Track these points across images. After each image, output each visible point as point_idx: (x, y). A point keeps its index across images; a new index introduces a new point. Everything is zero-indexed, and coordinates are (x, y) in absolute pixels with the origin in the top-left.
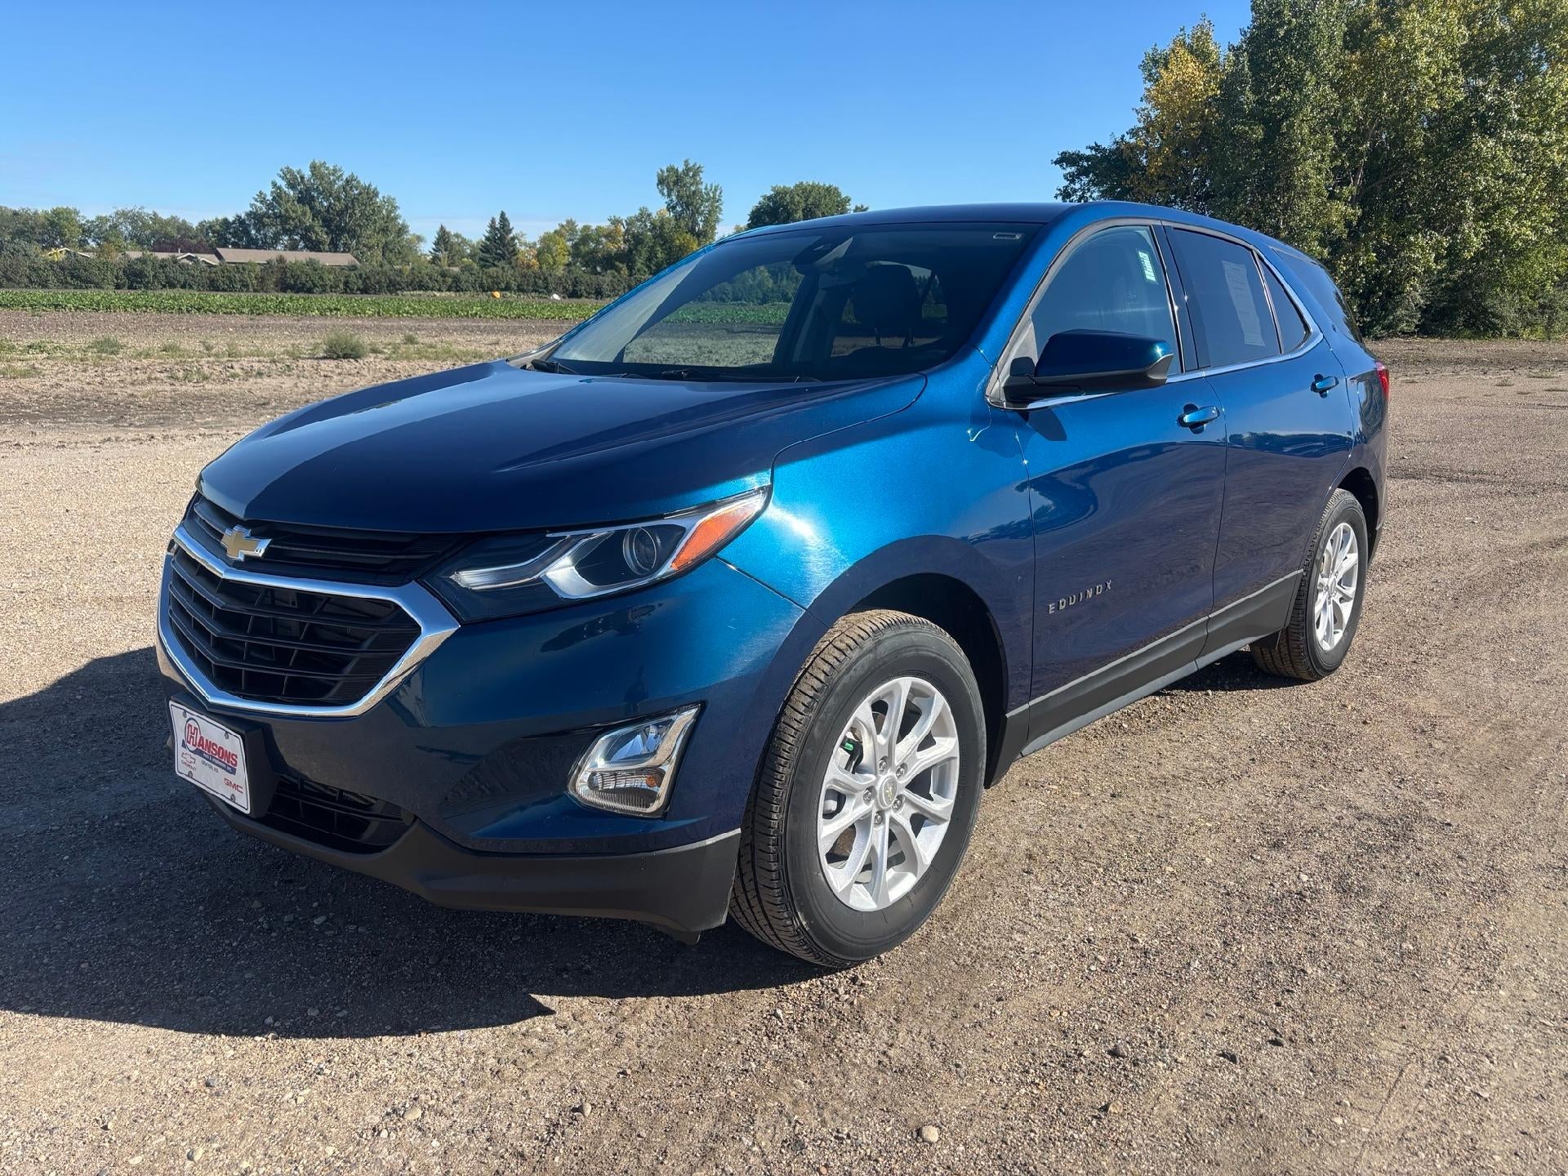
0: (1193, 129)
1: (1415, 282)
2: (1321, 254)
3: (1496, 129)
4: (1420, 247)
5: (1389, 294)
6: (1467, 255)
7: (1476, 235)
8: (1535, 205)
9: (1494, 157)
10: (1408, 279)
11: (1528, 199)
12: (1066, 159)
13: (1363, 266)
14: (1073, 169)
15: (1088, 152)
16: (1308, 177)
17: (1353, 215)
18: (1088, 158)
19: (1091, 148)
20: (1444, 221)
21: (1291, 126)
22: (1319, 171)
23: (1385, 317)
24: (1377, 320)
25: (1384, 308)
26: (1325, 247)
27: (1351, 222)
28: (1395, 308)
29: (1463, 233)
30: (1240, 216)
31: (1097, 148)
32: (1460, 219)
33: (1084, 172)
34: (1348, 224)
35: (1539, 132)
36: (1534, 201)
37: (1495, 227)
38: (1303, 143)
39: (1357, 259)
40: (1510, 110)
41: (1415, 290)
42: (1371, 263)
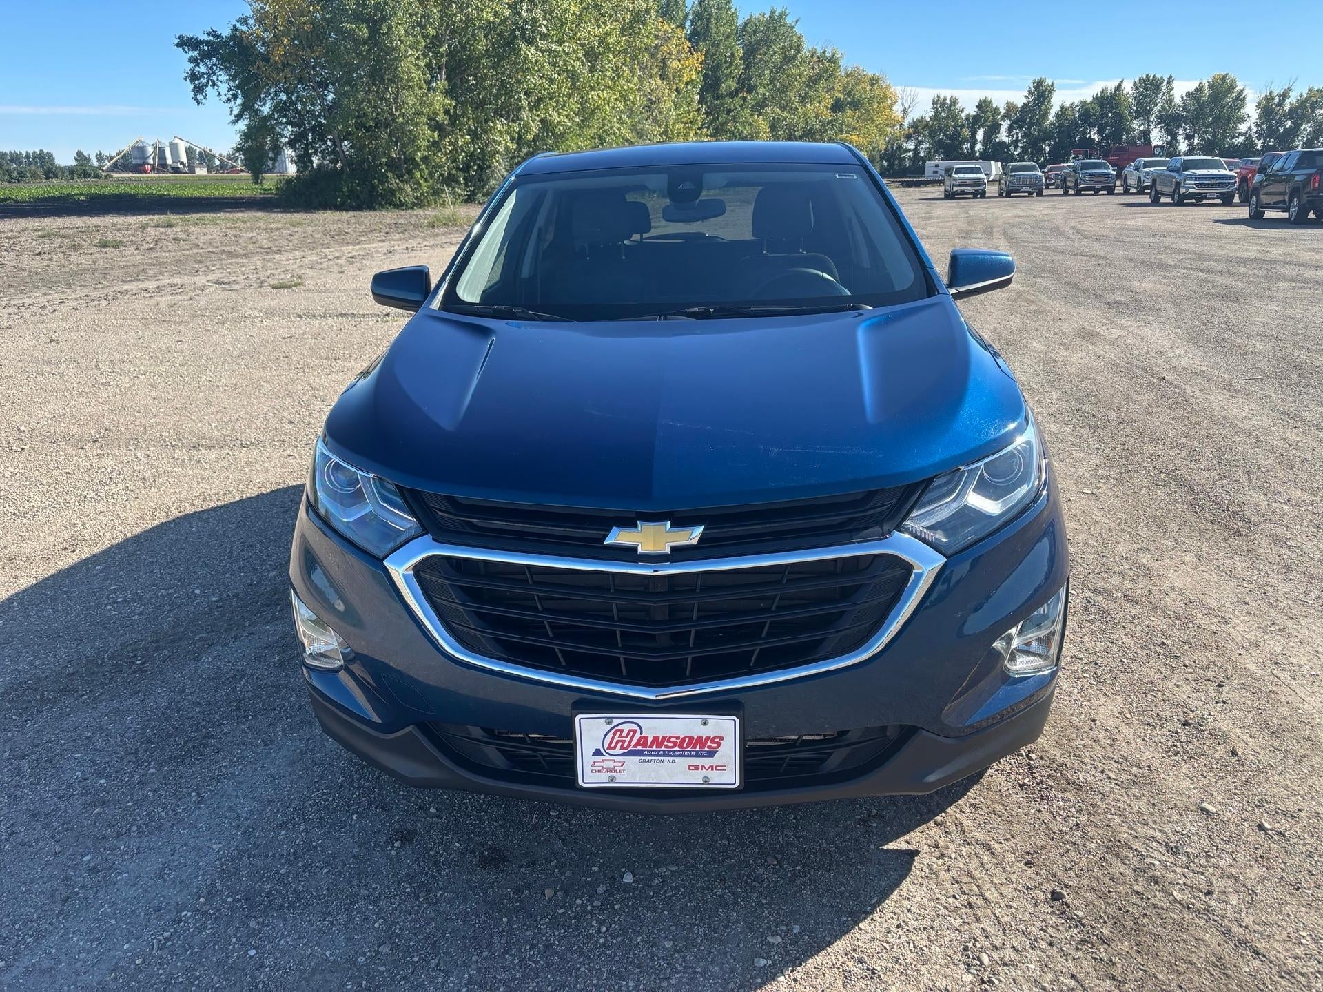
0: (304, 23)
1: (498, 157)
2: (432, 136)
3: (533, 40)
4: (498, 131)
5: (481, 168)
6: (530, 137)
7: (533, 122)
8: (565, 99)
9: (537, 61)
10: (493, 156)
11: (559, 94)
12: (186, 43)
13: (461, 146)
14: (196, 53)
15: (206, 38)
16: (411, 72)
17: (450, 105)
18: (208, 43)
19: (209, 34)
20: (508, 112)
21: (389, 27)
22: (418, 67)
23: (483, 187)
24: (478, 189)
25: (480, 180)
26: (435, 132)
27: (449, 110)
28: (488, 181)
29: (524, 120)
30: (362, 103)
31: (213, 33)
32: (519, 109)
33: (206, 56)
34: (447, 112)
35: (560, 43)
36: (564, 95)
37: (543, 116)
38: (402, 43)
39: (457, 140)
40: (540, 26)
41: (500, 164)
42: (467, 143)
